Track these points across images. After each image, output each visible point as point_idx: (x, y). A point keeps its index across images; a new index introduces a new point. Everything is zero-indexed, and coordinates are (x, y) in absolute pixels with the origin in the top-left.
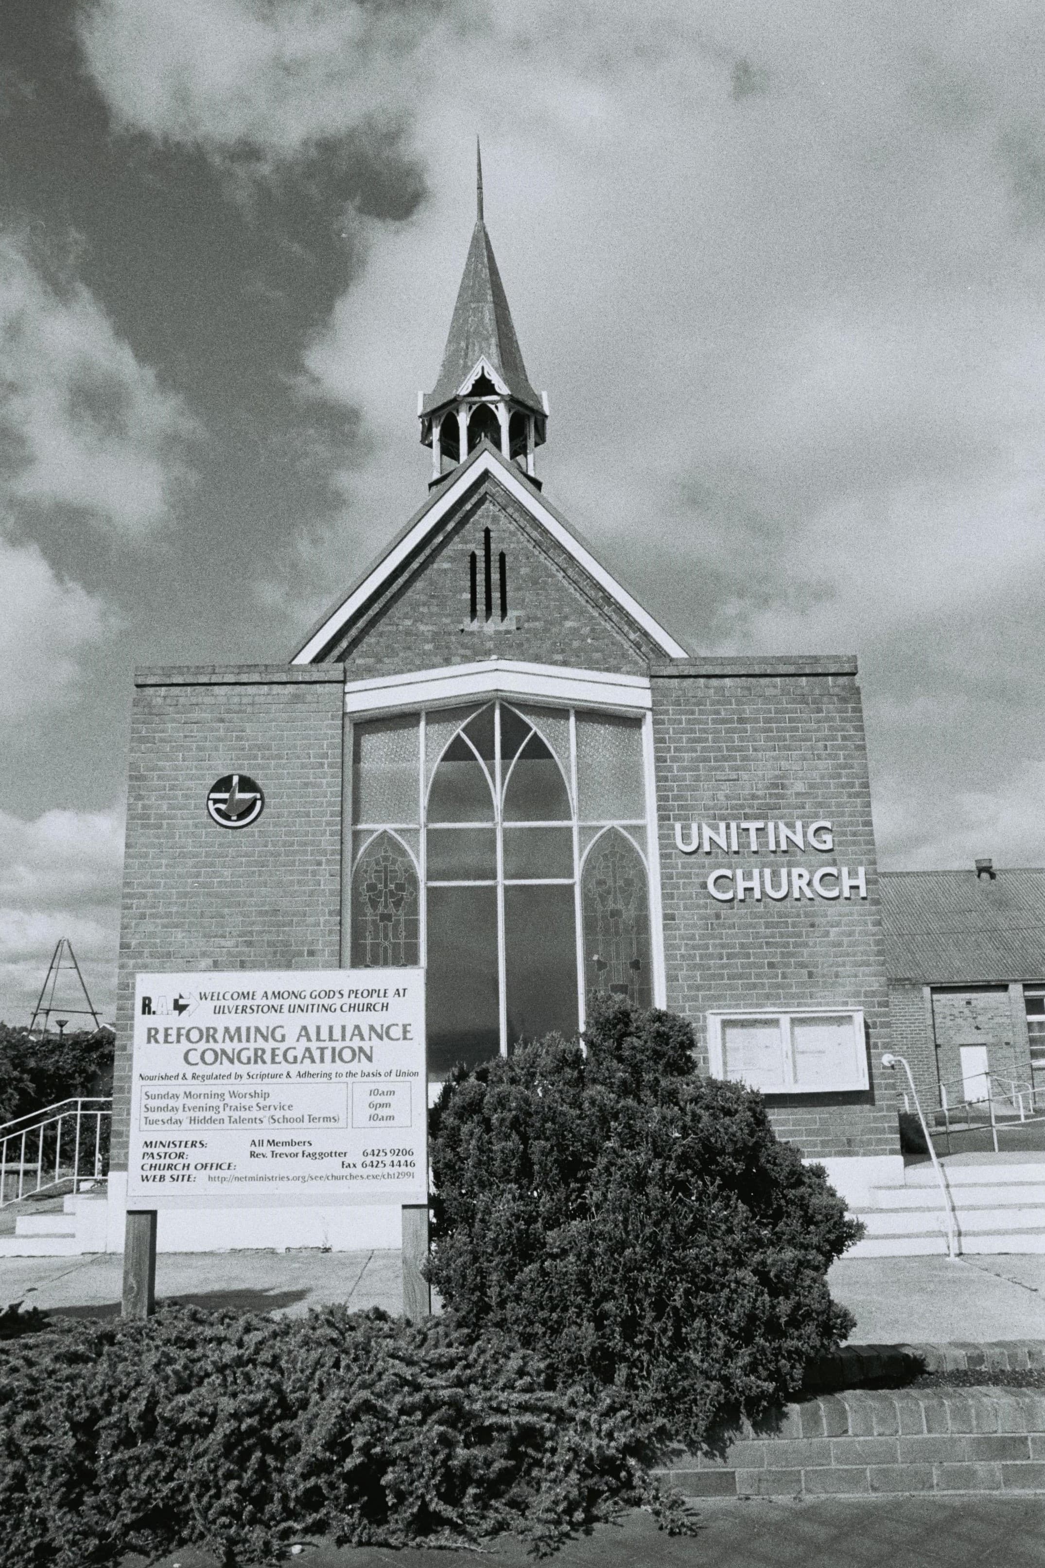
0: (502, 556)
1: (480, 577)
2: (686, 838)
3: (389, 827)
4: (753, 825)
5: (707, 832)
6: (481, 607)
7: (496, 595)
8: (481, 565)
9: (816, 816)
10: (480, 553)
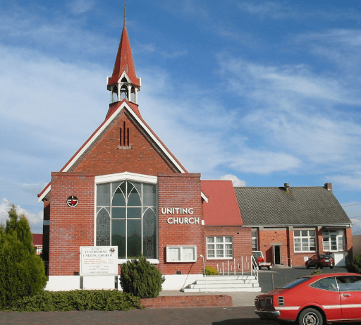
0: (128, 129)
1: (123, 135)
2: (164, 211)
3: (104, 207)
4: (177, 209)
5: (168, 210)
6: (122, 142)
7: (126, 139)
8: (123, 131)
9: (190, 207)
10: (123, 128)
